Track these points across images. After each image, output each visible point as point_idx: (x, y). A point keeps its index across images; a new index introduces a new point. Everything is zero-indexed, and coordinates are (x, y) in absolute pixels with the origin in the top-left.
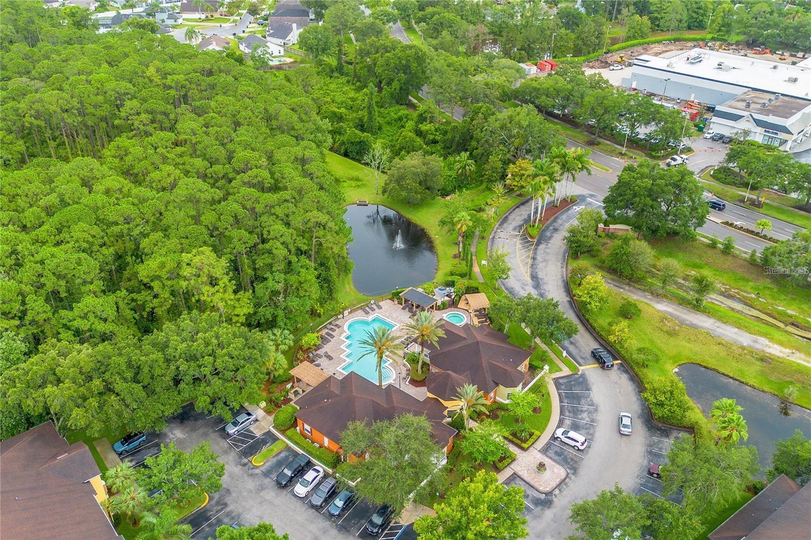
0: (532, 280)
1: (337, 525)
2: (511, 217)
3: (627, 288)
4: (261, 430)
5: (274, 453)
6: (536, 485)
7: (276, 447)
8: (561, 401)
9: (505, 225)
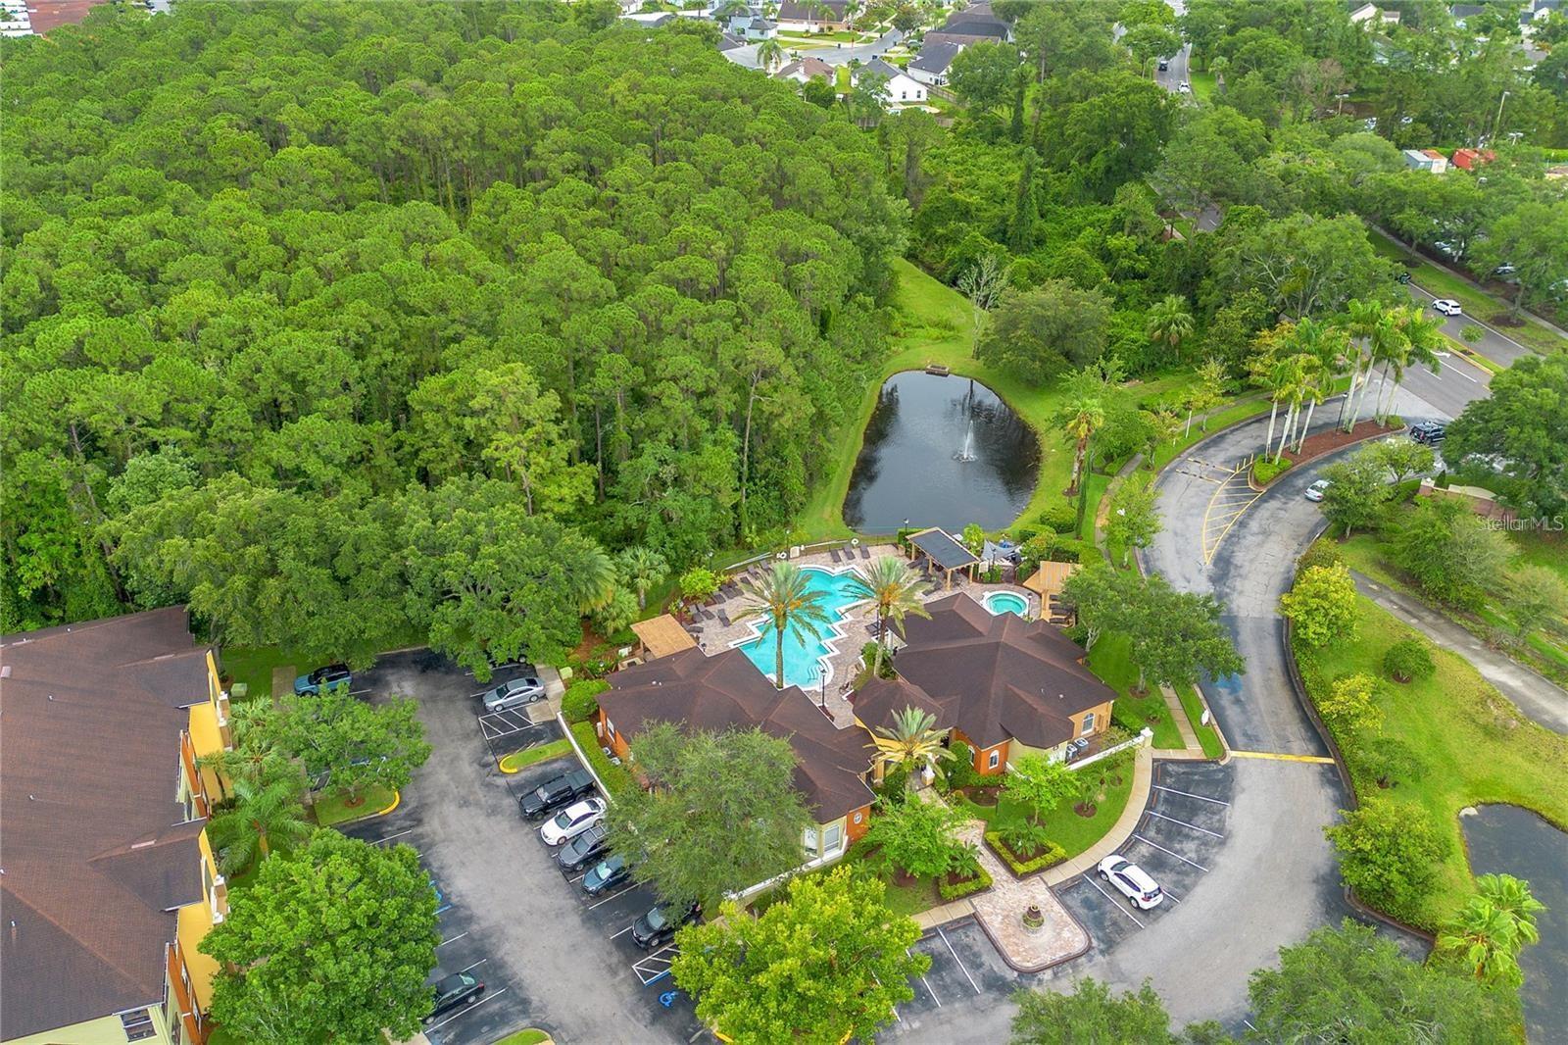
0: (1215, 564)
1: (586, 910)
2: (1231, 439)
3: (1430, 619)
4: (543, 714)
5: (543, 759)
6: (1008, 950)
7: (550, 750)
8: (1149, 806)
9: (1212, 451)
